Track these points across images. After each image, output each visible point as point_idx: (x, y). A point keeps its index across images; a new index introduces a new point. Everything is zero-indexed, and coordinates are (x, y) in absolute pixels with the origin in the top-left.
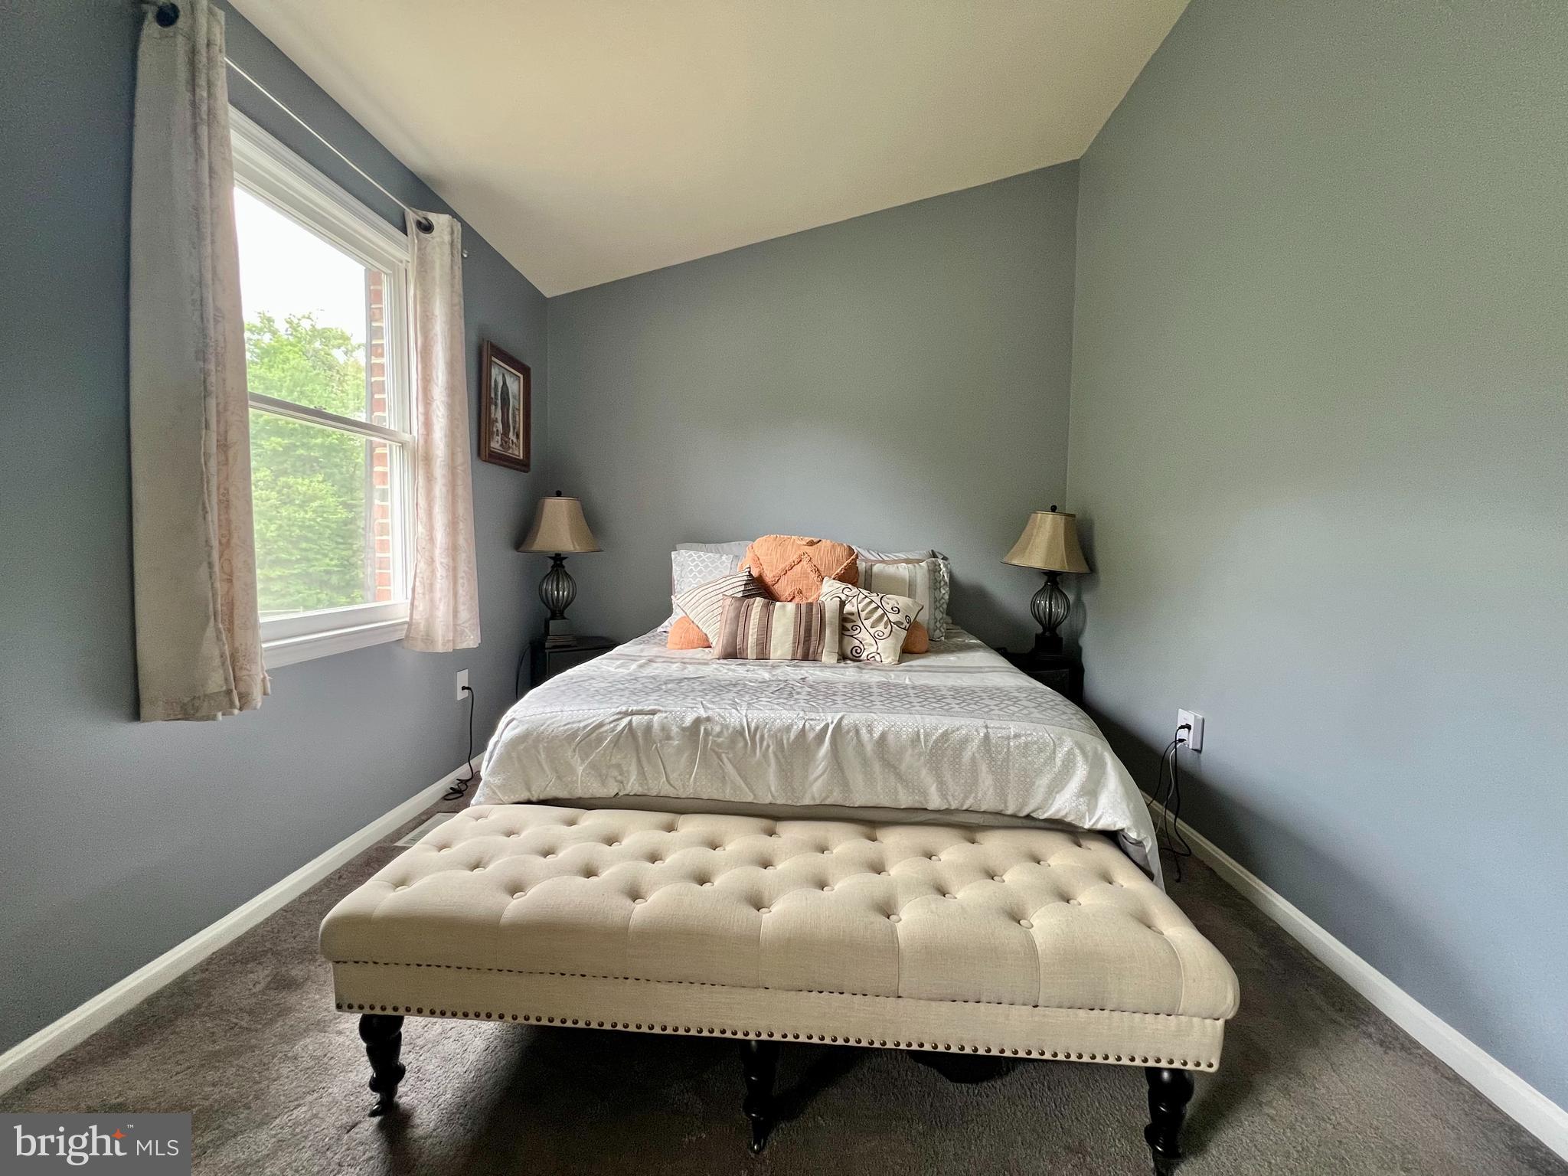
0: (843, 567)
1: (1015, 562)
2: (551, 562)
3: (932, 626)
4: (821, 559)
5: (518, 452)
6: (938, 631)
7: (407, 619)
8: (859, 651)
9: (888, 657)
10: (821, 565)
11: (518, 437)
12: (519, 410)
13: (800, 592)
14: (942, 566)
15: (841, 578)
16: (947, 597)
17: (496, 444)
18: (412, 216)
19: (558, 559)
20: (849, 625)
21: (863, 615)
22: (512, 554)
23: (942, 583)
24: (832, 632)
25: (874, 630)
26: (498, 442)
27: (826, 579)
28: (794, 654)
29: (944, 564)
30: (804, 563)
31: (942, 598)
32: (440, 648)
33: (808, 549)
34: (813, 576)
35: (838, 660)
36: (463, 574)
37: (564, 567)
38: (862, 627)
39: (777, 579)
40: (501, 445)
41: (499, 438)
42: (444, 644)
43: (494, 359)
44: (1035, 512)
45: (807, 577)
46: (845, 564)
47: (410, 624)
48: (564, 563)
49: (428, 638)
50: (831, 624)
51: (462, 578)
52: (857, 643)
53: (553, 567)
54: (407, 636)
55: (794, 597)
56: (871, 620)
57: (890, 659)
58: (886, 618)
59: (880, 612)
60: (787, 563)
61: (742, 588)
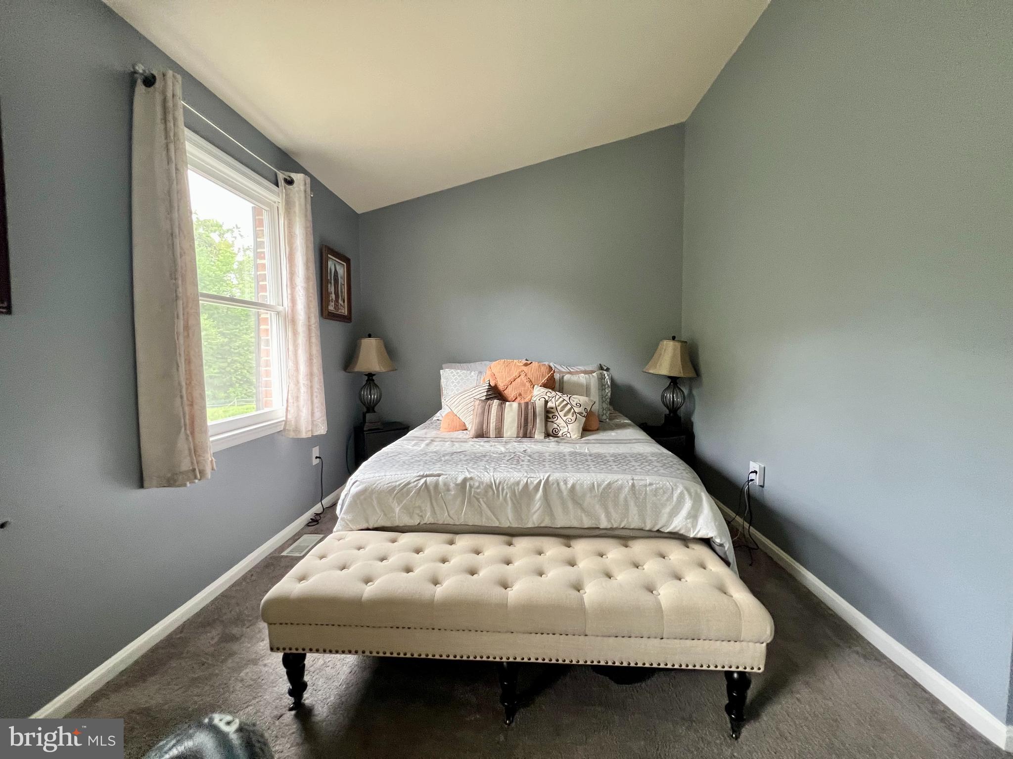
0: (546, 378)
1: (651, 371)
2: (366, 378)
3: (601, 413)
4: (532, 375)
5: (344, 311)
6: (604, 415)
7: (284, 419)
8: (557, 431)
9: (574, 435)
10: (533, 377)
11: (344, 302)
12: (344, 285)
13: (520, 395)
14: (606, 375)
15: (545, 386)
16: (609, 394)
17: (331, 308)
18: (281, 176)
19: (370, 376)
20: (550, 415)
21: (559, 408)
22: (342, 374)
23: (607, 386)
24: (541, 420)
25: (566, 418)
26: (332, 306)
27: (536, 386)
28: (518, 434)
29: (607, 374)
30: (522, 376)
31: (607, 395)
32: (304, 435)
33: (525, 368)
34: (528, 384)
35: (545, 437)
36: (317, 390)
37: (373, 380)
38: (559, 416)
39: (506, 387)
40: (335, 308)
41: (333, 303)
42: (306, 433)
43: (329, 256)
44: (661, 340)
45: (525, 385)
46: (547, 377)
47: (286, 421)
48: (374, 378)
49: (297, 430)
50: (540, 414)
51: (316, 392)
52: (555, 426)
53: (367, 381)
54: (284, 429)
55: (517, 398)
56: (564, 412)
57: (576, 436)
58: (573, 410)
59: (569, 406)
60: (512, 377)
61: (485, 394)
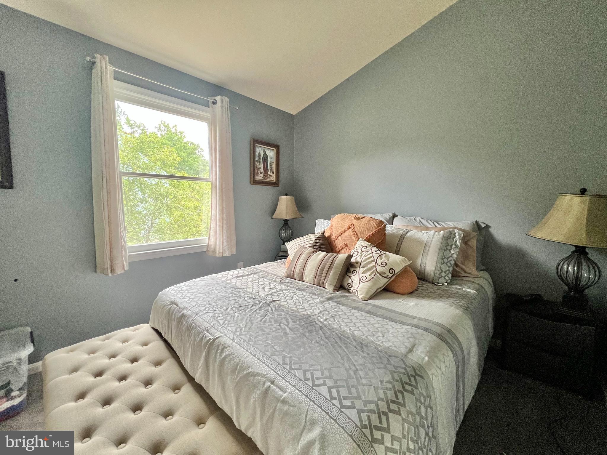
0: (371, 233)
1: (539, 235)
3: (437, 274)
4: (360, 229)
5: (273, 179)
6: (443, 278)
7: (207, 244)
8: (350, 287)
9: (361, 294)
10: (359, 231)
11: (273, 173)
13: (346, 245)
14: (457, 234)
15: (368, 240)
16: (455, 256)
17: (260, 177)
18: (211, 100)
20: (352, 270)
21: (363, 264)
23: (453, 246)
25: (363, 275)
26: (261, 176)
27: (361, 239)
28: (314, 281)
29: (459, 233)
30: (350, 230)
31: (451, 256)
33: (355, 222)
34: (354, 237)
35: (334, 290)
37: (288, 224)
38: (358, 272)
39: (336, 237)
41: (262, 175)
42: (218, 254)
43: (256, 145)
45: (351, 238)
46: (373, 232)
47: (208, 246)
48: (288, 222)
49: (214, 251)
50: (336, 268)
52: (350, 281)
53: (284, 224)
54: (207, 250)
55: (343, 248)
56: (365, 269)
57: (362, 296)
58: (374, 269)
59: (373, 263)
60: (343, 229)
